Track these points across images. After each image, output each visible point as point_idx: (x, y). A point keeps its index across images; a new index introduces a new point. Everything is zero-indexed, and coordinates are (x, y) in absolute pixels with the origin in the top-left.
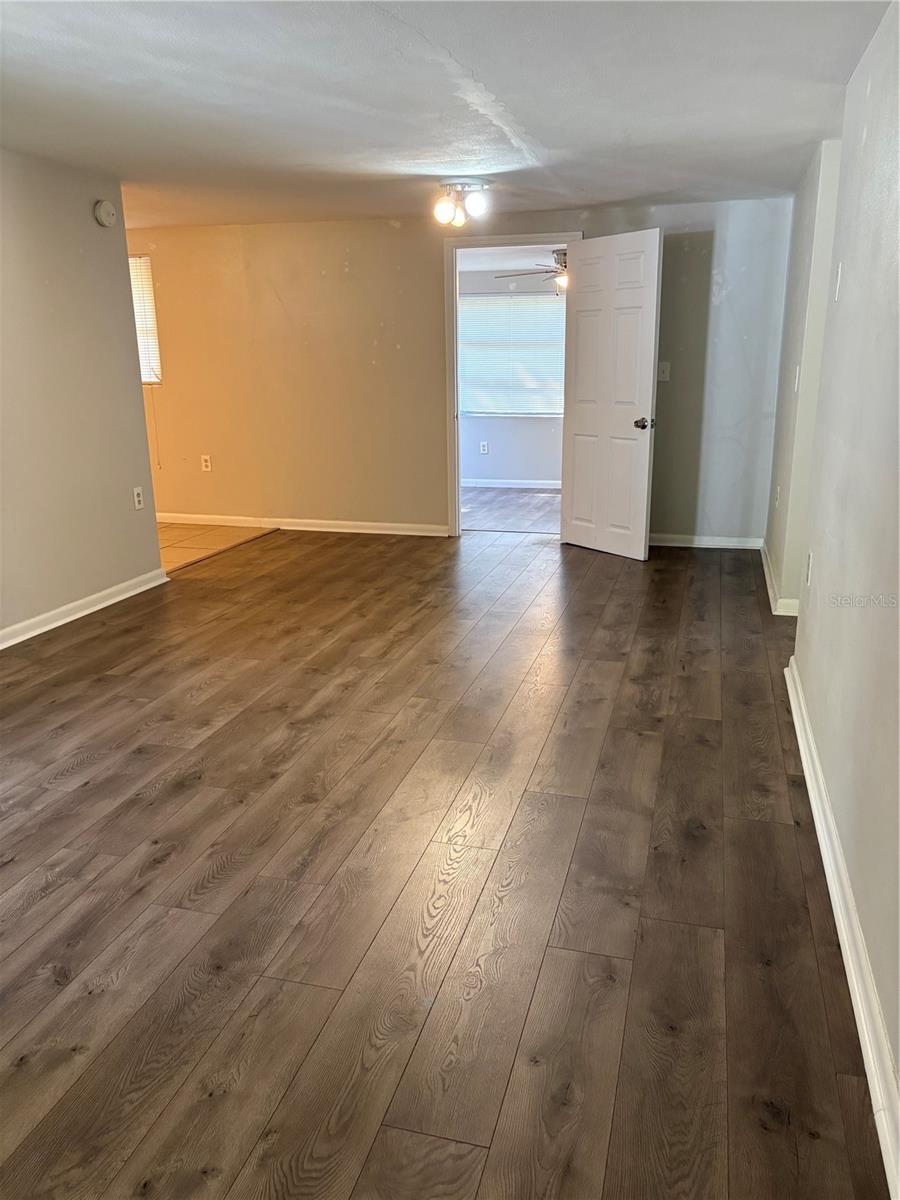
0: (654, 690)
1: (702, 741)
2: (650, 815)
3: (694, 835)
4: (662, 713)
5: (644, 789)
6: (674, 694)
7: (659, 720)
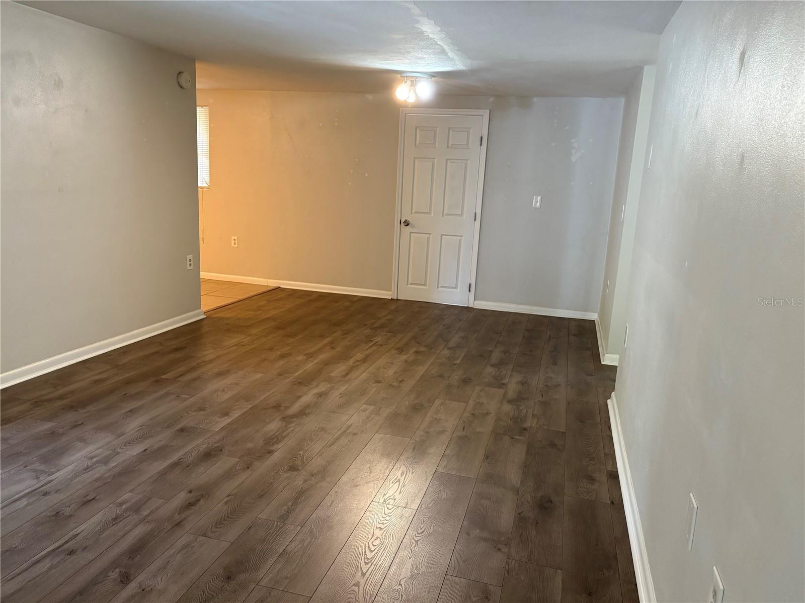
0: (522, 410)
1: (552, 445)
2: (517, 491)
3: (545, 506)
4: (527, 424)
5: (513, 475)
6: (535, 413)
7: (525, 429)
